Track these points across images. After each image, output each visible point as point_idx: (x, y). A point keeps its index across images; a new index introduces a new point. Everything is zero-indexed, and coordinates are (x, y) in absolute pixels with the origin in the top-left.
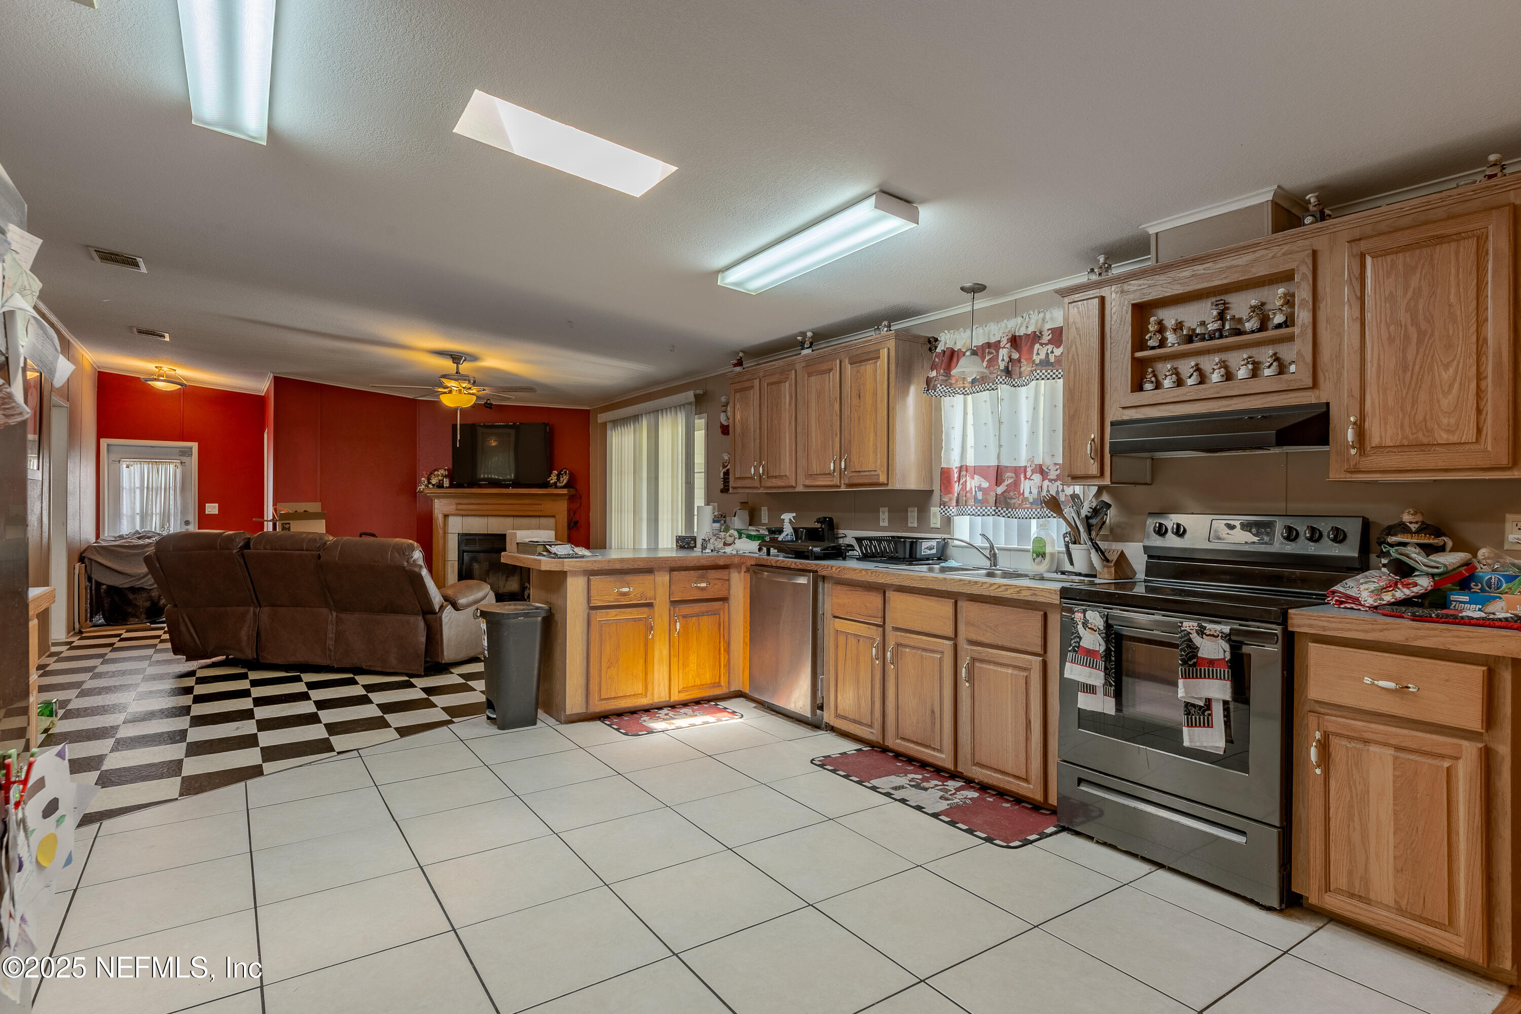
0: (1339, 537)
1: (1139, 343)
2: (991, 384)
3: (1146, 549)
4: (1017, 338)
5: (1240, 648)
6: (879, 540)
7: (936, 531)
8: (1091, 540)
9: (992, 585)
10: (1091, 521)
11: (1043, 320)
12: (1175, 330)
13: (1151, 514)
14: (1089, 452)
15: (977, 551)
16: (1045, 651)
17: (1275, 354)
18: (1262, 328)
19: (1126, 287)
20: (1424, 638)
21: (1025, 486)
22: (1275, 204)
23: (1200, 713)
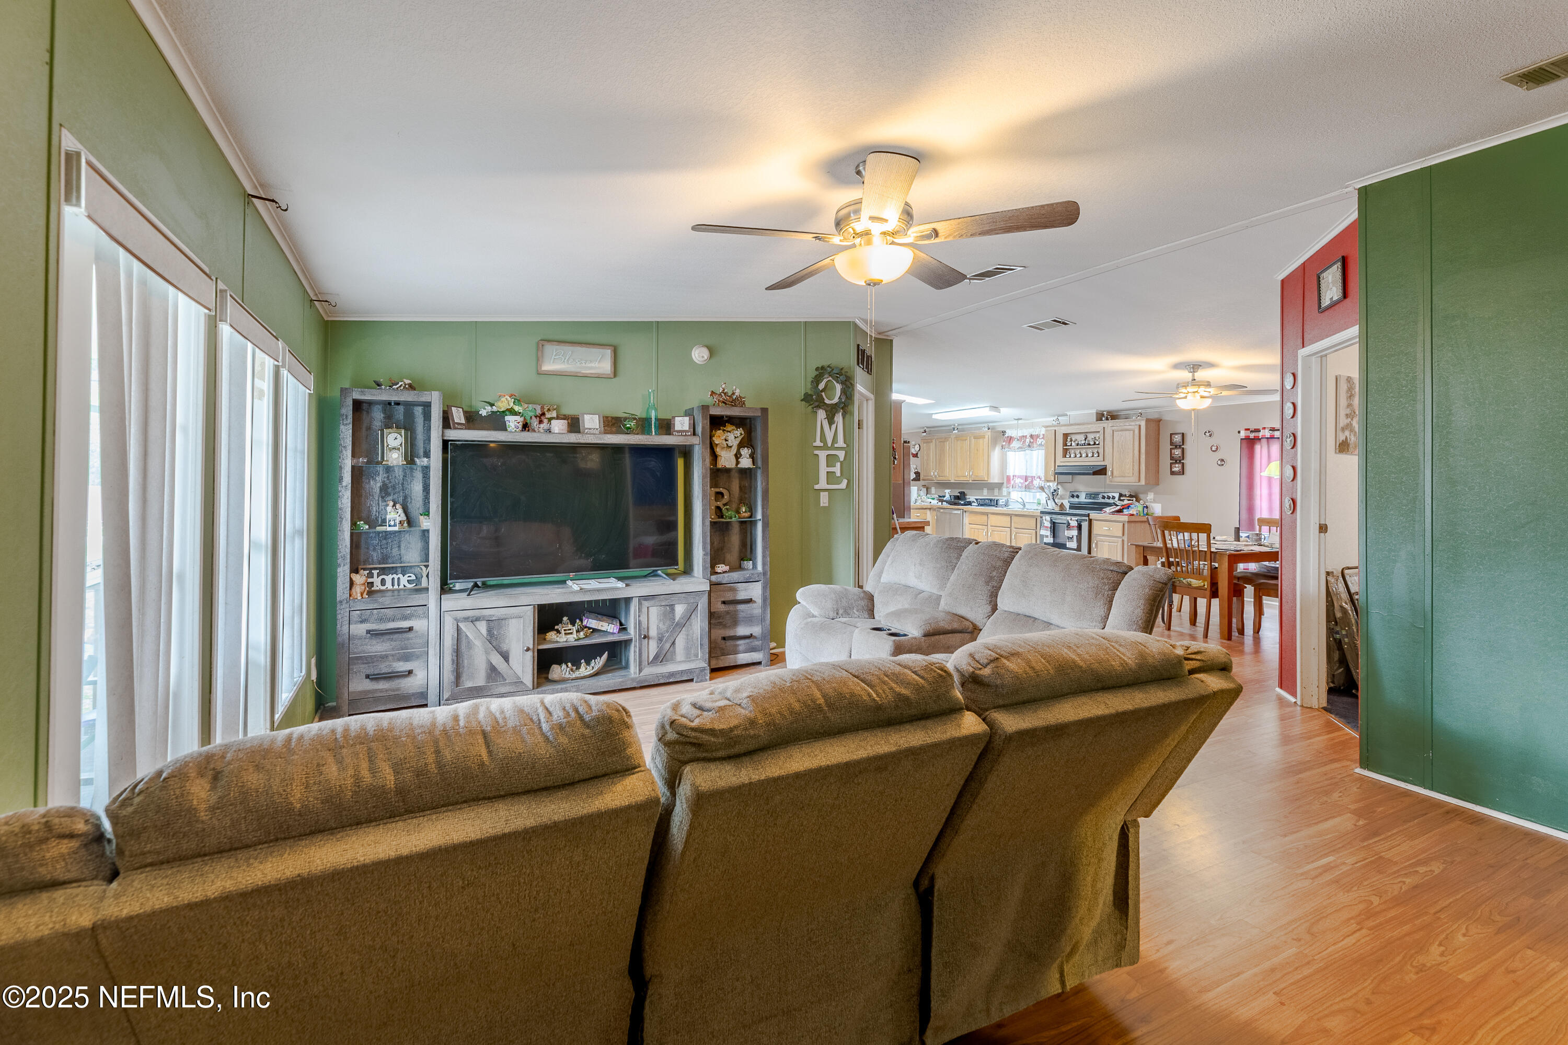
1: (1065, 444)
2: (1024, 450)
3: (1068, 501)
4: (1032, 436)
6: (985, 499)
7: (1005, 496)
8: (1053, 499)
9: (1023, 511)
10: (1054, 494)
11: (1040, 431)
12: (1074, 442)
13: (1070, 492)
14: (1052, 474)
15: (1020, 503)
16: (1036, 529)
17: (1097, 452)
18: (1094, 444)
19: (1061, 428)
20: (1116, 518)
21: (1035, 482)
22: (1097, 413)
23: (1070, 538)
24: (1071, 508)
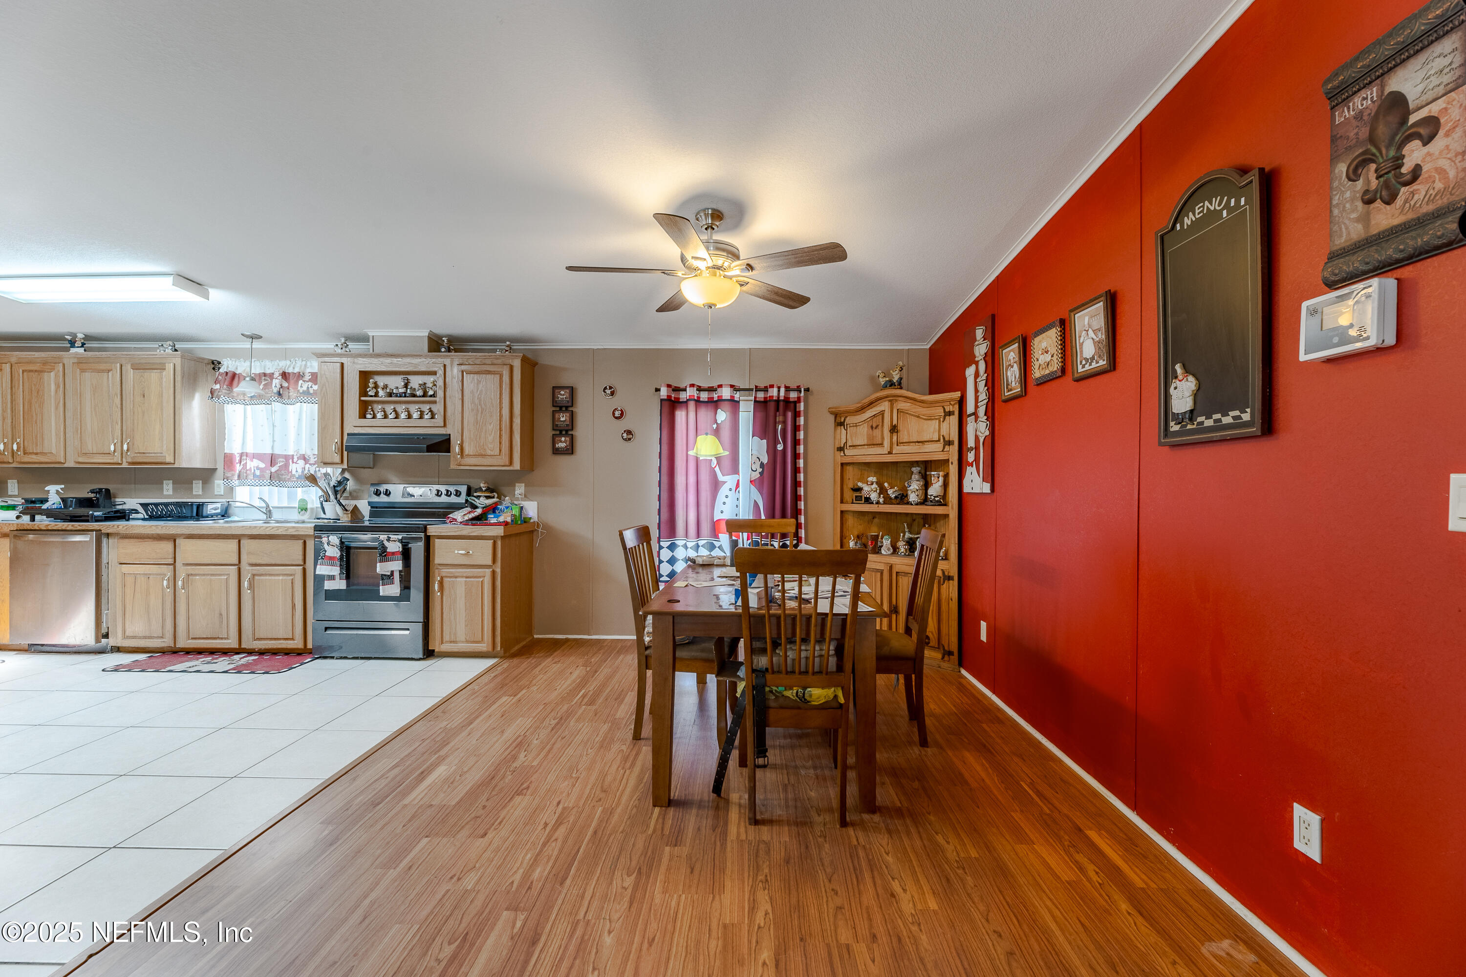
0: (458, 494)
1: (363, 392)
2: (266, 400)
3: (369, 503)
4: (287, 374)
5: (407, 545)
6: (166, 505)
7: (221, 496)
8: (336, 498)
9: (267, 527)
10: (336, 488)
11: (306, 365)
12: (383, 389)
13: (372, 485)
14: (334, 449)
15: (258, 510)
16: (305, 562)
17: (430, 408)
18: (425, 395)
19: (356, 360)
20: (474, 532)
21: (293, 467)
22: (429, 338)
23: (388, 578)
24: (373, 514)
